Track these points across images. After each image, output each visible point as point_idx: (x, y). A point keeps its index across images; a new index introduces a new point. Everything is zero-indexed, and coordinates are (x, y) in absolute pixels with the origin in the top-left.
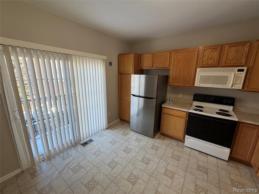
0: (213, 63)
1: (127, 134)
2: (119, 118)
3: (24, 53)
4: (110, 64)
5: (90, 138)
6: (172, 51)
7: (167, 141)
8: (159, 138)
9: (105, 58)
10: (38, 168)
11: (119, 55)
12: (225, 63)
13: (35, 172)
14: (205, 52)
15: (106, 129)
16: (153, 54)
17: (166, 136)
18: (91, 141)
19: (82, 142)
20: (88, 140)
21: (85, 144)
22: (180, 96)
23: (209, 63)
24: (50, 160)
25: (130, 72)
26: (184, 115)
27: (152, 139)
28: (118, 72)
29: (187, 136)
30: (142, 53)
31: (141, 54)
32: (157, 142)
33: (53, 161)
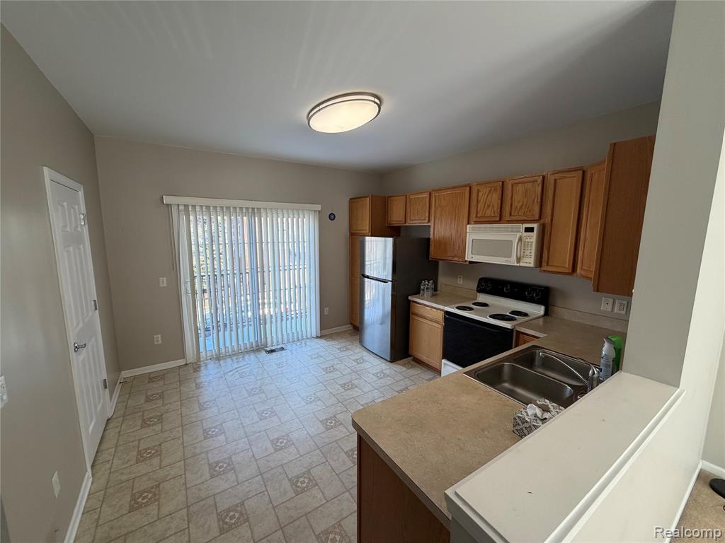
0: (493, 215)
1: (347, 349)
2: (351, 324)
3: (203, 211)
4: (332, 217)
5: (283, 346)
6: (433, 190)
7: (416, 372)
8: (404, 365)
9: (319, 207)
10: (203, 365)
11: (351, 199)
12: (511, 215)
13: (199, 367)
14: (480, 194)
15: (317, 337)
16: (406, 196)
17: (419, 362)
18: (282, 349)
19: (268, 349)
20: (279, 347)
21: (272, 351)
22: (460, 282)
23: (486, 215)
24: (219, 360)
25: (365, 232)
26: (440, 316)
27: (388, 363)
28: (350, 232)
29: (444, 361)
30: (390, 195)
31: (389, 197)
32: (397, 369)
33: (221, 362)
